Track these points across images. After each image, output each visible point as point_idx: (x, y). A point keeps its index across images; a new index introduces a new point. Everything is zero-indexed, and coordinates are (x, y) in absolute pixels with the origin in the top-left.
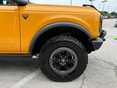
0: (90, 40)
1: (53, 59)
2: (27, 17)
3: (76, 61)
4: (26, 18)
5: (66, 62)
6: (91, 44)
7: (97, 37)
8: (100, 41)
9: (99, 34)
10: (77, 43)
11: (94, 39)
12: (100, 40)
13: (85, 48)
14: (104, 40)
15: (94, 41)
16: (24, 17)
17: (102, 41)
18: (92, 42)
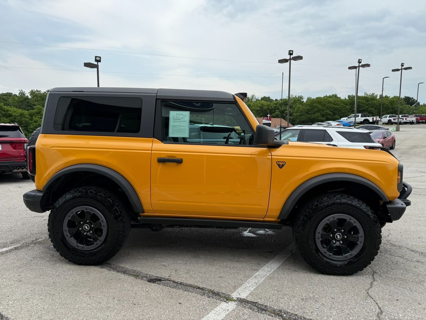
0: (381, 203)
1: (322, 232)
2: (283, 165)
3: (362, 237)
4: (281, 166)
5: (343, 239)
6: (386, 211)
7: (395, 198)
8: (400, 205)
9: (398, 194)
10: (364, 207)
11: (391, 202)
12: (400, 203)
13: (376, 217)
14: (408, 204)
15: (391, 205)
16: (279, 165)
17: (404, 205)
18: (387, 206)
